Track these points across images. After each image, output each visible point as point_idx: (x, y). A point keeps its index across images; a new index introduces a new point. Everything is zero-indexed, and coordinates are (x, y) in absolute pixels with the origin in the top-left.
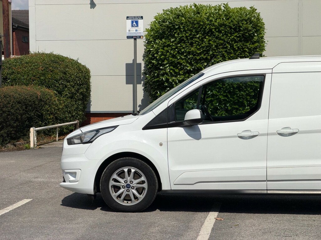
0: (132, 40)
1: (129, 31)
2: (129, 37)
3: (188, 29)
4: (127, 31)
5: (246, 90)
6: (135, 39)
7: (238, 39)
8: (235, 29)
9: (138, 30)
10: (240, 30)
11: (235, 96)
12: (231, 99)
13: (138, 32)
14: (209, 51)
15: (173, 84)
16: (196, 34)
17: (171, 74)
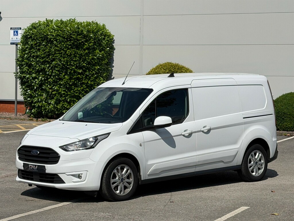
1: (12, 38)
2: (12, 44)
3: (37, 38)
4: (11, 39)
5: (81, 87)
6: (17, 45)
7: (70, 47)
8: (67, 39)
9: (18, 38)
10: (71, 40)
11: (72, 91)
12: (69, 93)
13: (18, 39)
14: (50, 56)
15: (29, 81)
16: (42, 42)
17: (27, 72)
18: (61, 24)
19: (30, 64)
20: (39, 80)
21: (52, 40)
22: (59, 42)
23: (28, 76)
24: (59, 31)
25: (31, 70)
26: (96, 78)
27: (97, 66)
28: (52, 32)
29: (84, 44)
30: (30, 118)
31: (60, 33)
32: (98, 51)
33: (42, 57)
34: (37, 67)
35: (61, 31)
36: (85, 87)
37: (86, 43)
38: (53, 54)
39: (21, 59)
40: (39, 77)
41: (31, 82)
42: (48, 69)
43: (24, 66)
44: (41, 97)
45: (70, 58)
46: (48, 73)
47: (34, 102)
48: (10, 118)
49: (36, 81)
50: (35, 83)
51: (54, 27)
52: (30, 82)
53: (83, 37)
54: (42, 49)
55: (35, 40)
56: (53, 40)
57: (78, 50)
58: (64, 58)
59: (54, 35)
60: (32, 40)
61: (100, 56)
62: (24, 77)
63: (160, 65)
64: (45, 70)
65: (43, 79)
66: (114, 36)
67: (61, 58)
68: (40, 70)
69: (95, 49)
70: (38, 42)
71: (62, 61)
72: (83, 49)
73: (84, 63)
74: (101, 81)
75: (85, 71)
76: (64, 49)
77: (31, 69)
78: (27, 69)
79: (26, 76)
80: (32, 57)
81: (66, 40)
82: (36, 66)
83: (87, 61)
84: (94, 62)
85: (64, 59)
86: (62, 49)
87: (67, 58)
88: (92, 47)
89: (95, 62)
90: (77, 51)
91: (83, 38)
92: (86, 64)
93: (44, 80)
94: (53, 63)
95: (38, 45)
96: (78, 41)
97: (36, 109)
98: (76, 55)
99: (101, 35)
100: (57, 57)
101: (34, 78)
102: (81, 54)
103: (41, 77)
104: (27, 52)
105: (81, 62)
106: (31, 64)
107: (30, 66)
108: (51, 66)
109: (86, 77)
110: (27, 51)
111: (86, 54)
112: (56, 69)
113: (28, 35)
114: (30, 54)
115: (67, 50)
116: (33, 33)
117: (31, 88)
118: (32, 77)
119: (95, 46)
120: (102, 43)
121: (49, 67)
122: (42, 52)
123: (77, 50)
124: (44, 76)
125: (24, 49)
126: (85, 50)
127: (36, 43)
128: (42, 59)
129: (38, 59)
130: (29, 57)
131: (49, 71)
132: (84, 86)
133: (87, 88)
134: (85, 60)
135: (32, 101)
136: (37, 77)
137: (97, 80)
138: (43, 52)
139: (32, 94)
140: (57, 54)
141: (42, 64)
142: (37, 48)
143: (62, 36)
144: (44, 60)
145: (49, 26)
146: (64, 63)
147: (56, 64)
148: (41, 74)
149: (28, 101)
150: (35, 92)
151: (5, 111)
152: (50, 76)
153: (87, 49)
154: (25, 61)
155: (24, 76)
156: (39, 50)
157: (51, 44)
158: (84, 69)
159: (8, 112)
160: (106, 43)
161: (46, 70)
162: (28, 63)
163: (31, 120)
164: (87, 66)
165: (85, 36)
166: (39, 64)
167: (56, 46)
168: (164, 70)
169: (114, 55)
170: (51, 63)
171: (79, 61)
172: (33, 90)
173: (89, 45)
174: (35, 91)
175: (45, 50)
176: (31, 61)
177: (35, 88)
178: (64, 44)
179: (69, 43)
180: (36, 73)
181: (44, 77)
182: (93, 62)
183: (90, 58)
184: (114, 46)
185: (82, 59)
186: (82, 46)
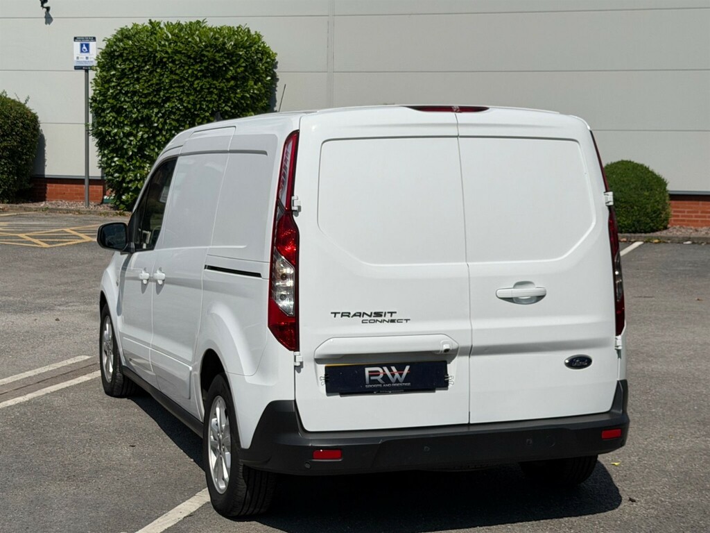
0: (83, 72)
1: (78, 58)
2: (77, 68)
3: (133, 57)
4: (75, 59)
6: (87, 71)
7: (201, 74)
8: (195, 59)
9: (89, 57)
10: (202, 62)
13: (89, 60)
14: (160, 91)
15: (116, 140)
16: (143, 65)
17: (113, 123)
18: (181, 30)
19: (120, 107)
20: (138, 139)
21: (165, 60)
22: (178, 64)
23: (116, 130)
24: (179, 44)
25: (122, 119)
27: (249, 111)
28: (164, 45)
29: (227, 70)
30: (118, 212)
31: (180, 47)
32: (251, 83)
33: (145, 94)
34: (134, 114)
35: (182, 43)
37: (231, 68)
38: (167, 87)
39: (101, 98)
40: (138, 132)
41: (122, 142)
42: (156, 116)
43: (108, 111)
44: (141, 170)
45: (200, 96)
46: (156, 125)
47: (127, 180)
48: (79, 212)
49: (131, 141)
50: (130, 144)
51: (167, 36)
52: (119, 142)
53: (226, 55)
54: (145, 78)
55: (130, 60)
56: (165, 62)
57: (217, 81)
58: (188, 95)
59: (170, 51)
60: (124, 61)
61: (256, 92)
62: (108, 133)
64: (150, 118)
65: (146, 136)
66: (276, 54)
67: (182, 95)
68: (140, 118)
69: (245, 79)
70: (136, 64)
71: (184, 102)
72: (225, 79)
73: (226, 105)
76: (190, 79)
77: (121, 116)
78: (113, 117)
79: (111, 131)
80: (123, 94)
81: (192, 61)
82: (131, 111)
83: (232, 101)
84: (245, 105)
85: (188, 97)
86: (185, 79)
87: (193, 95)
88: (243, 75)
89: (247, 104)
90: (215, 82)
91: (225, 57)
92: (230, 107)
93: (148, 138)
94: (166, 106)
95: (135, 70)
96: (218, 63)
97: (130, 194)
98: (212, 90)
99: (257, 52)
100: (176, 93)
101: (127, 135)
102: (221, 90)
103: (141, 133)
104: (113, 84)
105: (220, 104)
106: (122, 107)
107: (119, 111)
108: (162, 112)
110: (113, 81)
111: (231, 88)
112: (173, 117)
113: (115, 51)
114: (119, 88)
115: (195, 80)
116: (126, 46)
117: (121, 154)
118: (123, 133)
119: (247, 74)
120: (258, 68)
121: (157, 113)
122: (143, 85)
123: (214, 80)
124: (147, 130)
125: (108, 78)
126: (228, 80)
127: (131, 66)
128: (146, 97)
129: (136, 99)
130: (117, 94)
131: (158, 120)
134: (229, 99)
135: (124, 179)
136: (135, 132)
138: (146, 85)
139: (124, 166)
140: (174, 88)
141: (145, 108)
142: (133, 77)
143: (184, 53)
144: (147, 99)
145: (156, 34)
146: (190, 106)
147: (172, 108)
148: (142, 126)
149: (115, 178)
150: (128, 161)
151: (62, 199)
152: (161, 130)
153: (233, 78)
154: (110, 101)
155: (107, 131)
156: (138, 80)
157: (162, 68)
159: (66, 199)
160: (263, 67)
161: (153, 119)
162: (116, 105)
163: (120, 214)
164: (233, 113)
165: (230, 55)
166: (139, 108)
167: (172, 72)
170: (163, 106)
171: (217, 102)
172: (124, 157)
173: (236, 71)
174: (130, 159)
175: (149, 81)
176: (122, 102)
177: (131, 153)
178: (190, 68)
179: (200, 67)
180: (131, 125)
181: (147, 132)
182: (241, 103)
183: (237, 96)
184: (278, 74)
185: (223, 98)
186: (223, 73)
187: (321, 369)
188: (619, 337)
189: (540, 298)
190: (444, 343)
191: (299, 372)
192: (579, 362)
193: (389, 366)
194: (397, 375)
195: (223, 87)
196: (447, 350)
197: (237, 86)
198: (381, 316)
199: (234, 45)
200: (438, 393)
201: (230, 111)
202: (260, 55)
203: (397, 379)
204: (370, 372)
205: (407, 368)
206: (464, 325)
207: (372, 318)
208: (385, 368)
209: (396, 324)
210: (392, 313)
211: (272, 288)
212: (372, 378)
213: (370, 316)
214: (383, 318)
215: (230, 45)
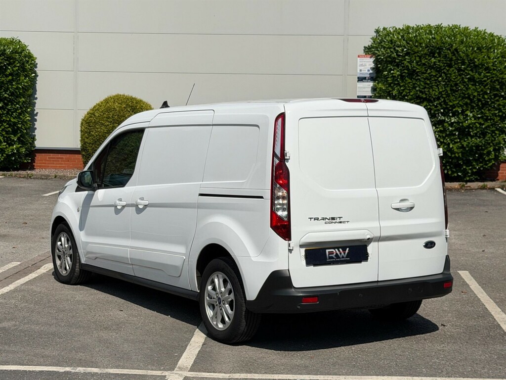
26: (20, 114)
27: (21, 98)
29: (7, 68)
32: (22, 78)
36: (8, 126)
37: (9, 67)
53: (6, 58)
61: (25, 84)
63: (111, 97)
66: (36, 58)
69: (18, 75)
72: (5, 75)
73: (6, 93)
74: (26, 118)
75: (7, 105)
83: (10, 91)
84: (18, 93)
88: (17, 72)
89: (20, 92)
91: (5, 60)
92: (8, 94)
99: (25, 56)
109: (8, 113)
111: (9, 81)
119: (19, 71)
120: (26, 68)
126: (7, 76)
132: (5, 125)
133: (8, 127)
134: (8, 89)
137: (21, 117)
153: (11, 74)
158: (6, 101)
160: (29, 67)
164: (10, 99)
165: (9, 58)
168: (119, 104)
169: (36, 83)
173: (13, 70)
182: (16, 92)
183: (13, 86)
184: (37, 72)
185: (3, 88)
186: (3, 70)
187: (303, 250)
188: (448, 230)
189: (412, 208)
190: (367, 235)
191: (291, 253)
192: (430, 245)
193: (338, 248)
194: (343, 253)
195: (4, 80)
196: (369, 239)
197: (13, 80)
198: (335, 219)
199: (12, 51)
200: (363, 263)
201: (8, 98)
202: (27, 59)
203: (343, 256)
204: (329, 252)
205: (348, 249)
206: (376, 224)
207: (330, 221)
208: (336, 250)
209: (342, 224)
210: (340, 218)
211: (272, 204)
212: (330, 255)
213: (329, 220)
214: (335, 221)
215: (8, 51)
